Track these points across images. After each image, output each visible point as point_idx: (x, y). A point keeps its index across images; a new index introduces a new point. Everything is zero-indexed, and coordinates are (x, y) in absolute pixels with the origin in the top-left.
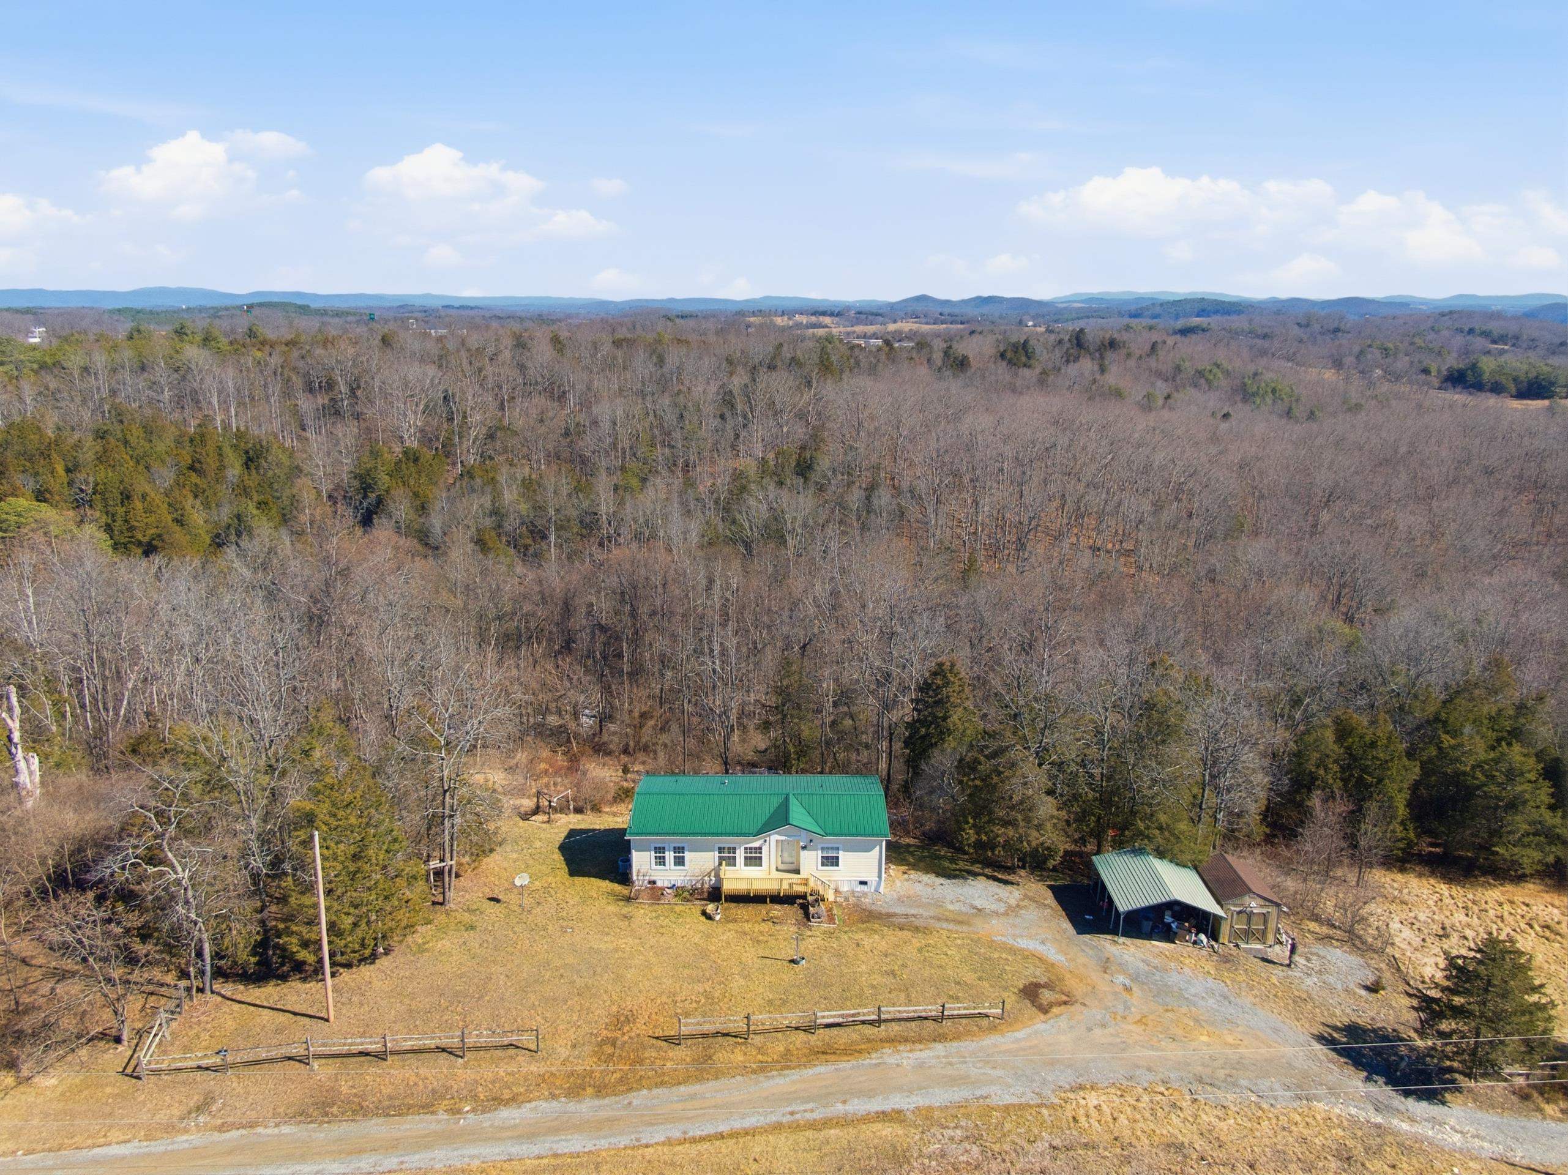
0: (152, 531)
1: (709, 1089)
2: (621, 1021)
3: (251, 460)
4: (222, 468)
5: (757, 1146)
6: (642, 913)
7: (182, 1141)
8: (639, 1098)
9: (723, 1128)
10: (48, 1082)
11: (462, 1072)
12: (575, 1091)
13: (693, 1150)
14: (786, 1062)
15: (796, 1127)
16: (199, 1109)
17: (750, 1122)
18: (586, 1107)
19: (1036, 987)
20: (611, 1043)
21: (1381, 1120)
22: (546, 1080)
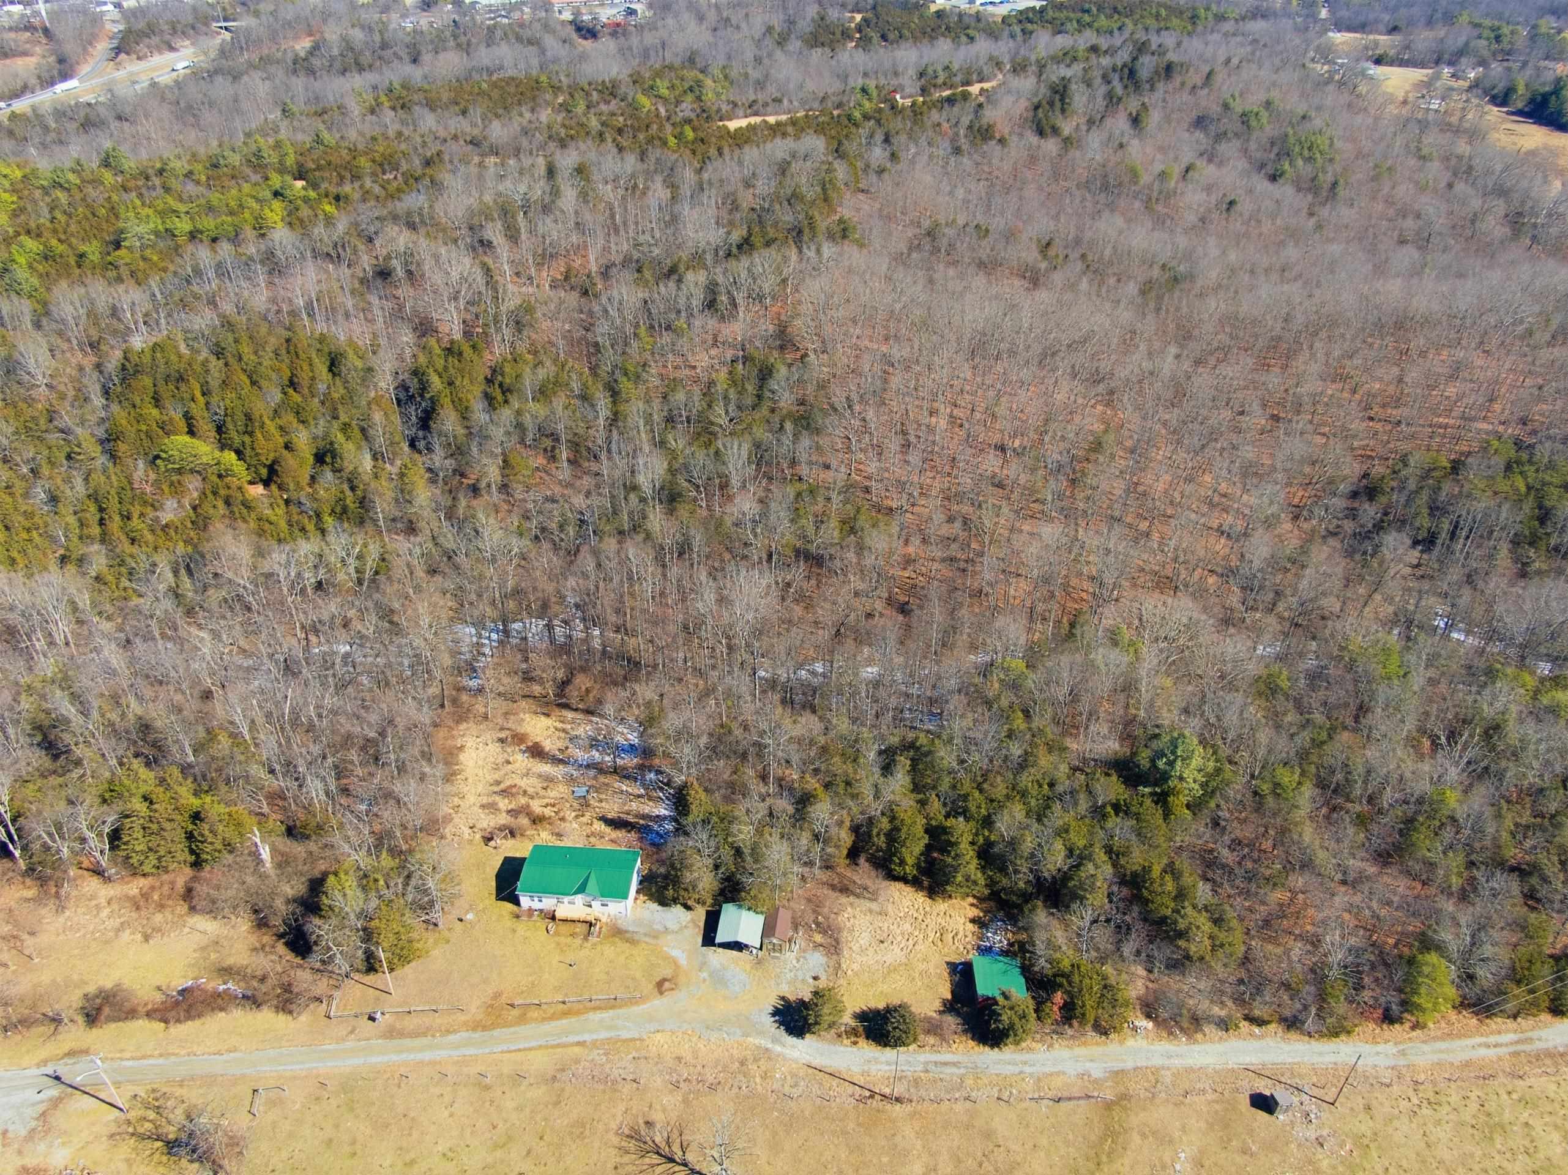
0: (271, 456)
1: (522, 1030)
2: (497, 995)
3: (334, 364)
4: (313, 379)
5: (531, 1055)
6: (522, 927)
7: (349, 1044)
8: (496, 1033)
9: (521, 1046)
10: (304, 1018)
11: (438, 1020)
12: (474, 1029)
13: (508, 1055)
14: (553, 1018)
15: (547, 1047)
16: (352, 1032)
17: (533, 1044)
18: (477, 1035)
19: (665, 980)
20: (491, 1006)
21: (770, 1046)
22: (465, 1023)
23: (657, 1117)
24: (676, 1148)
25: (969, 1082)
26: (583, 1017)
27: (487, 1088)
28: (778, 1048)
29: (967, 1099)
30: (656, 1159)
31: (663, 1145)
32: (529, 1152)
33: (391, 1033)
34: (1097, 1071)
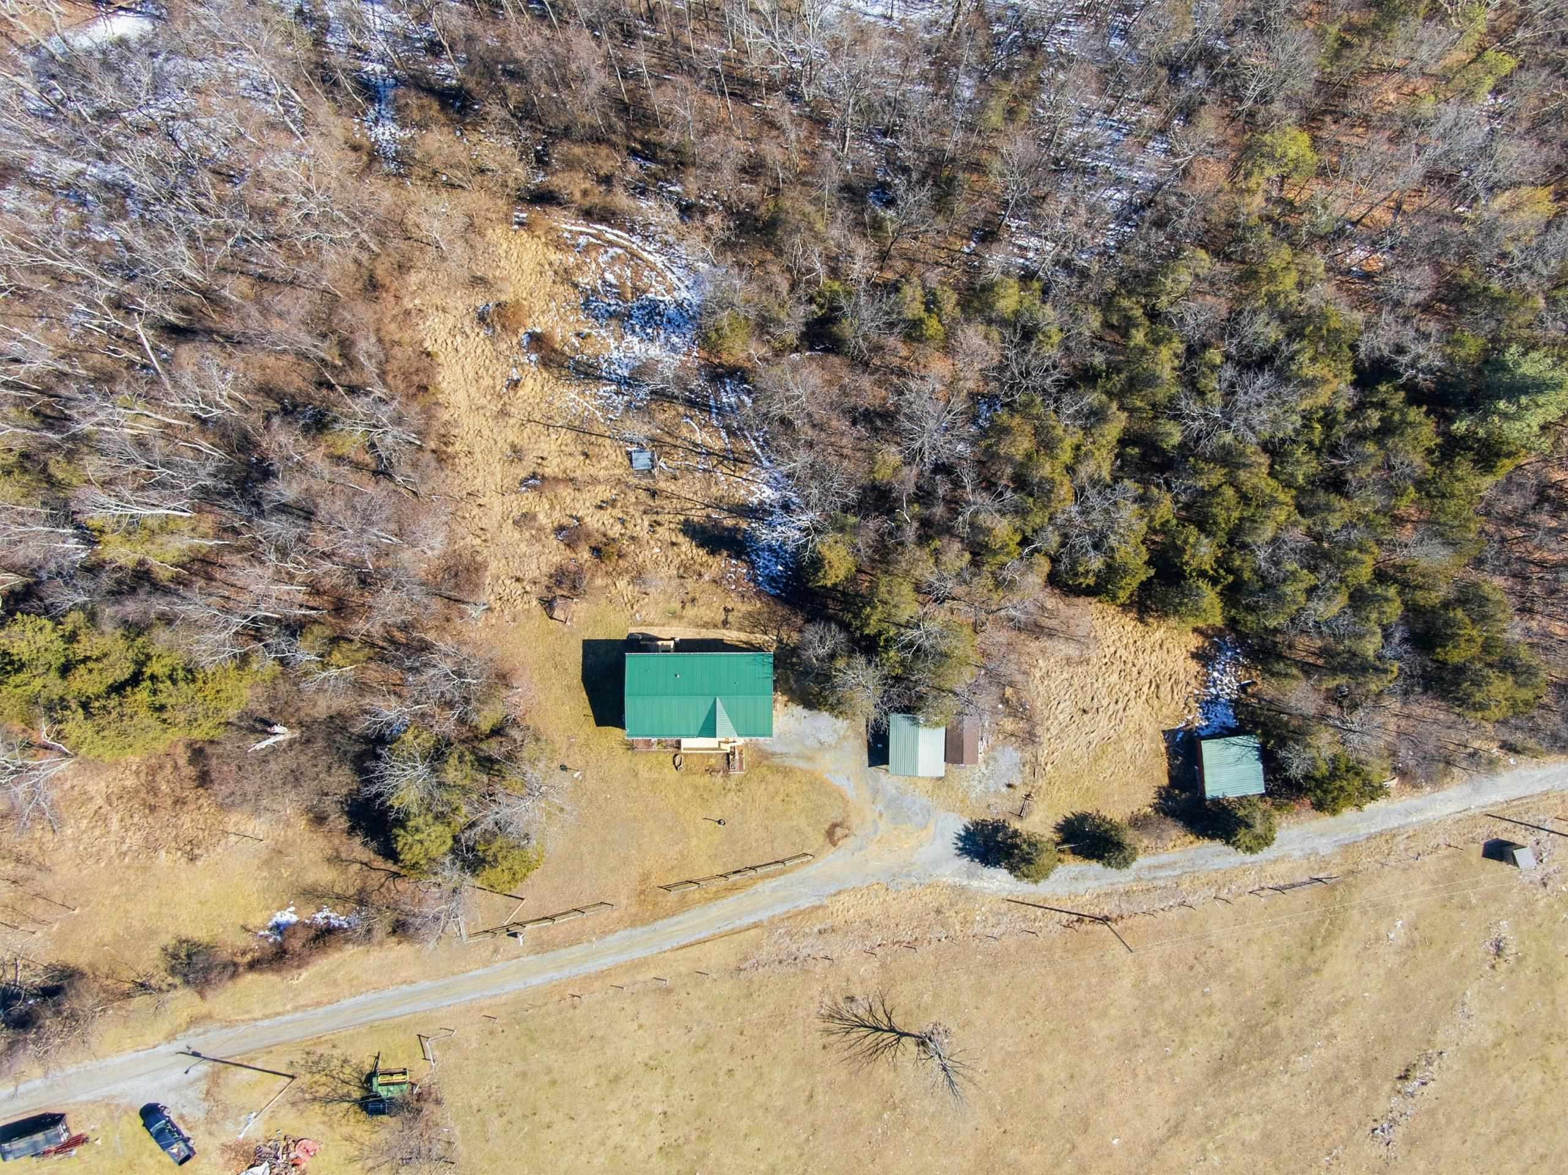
2: (645, 878)
5: (707, 948)
6: (642, 764)
7: (499, 966)
8: (658, 926)
11: (588, 923)
12: (633, 925)
13: (681, 953)
14: (717, 896)
15: (721, 936)
16: (496, 953)
17: (706, 934)
18: (639, 932)
19: (835, 826)
20: (643, 892)
21: (965, 883)
22: (620, 920)
23: (857, 991)
24: (880, 1015)
25: (1186, 885)
26: (751, 890)
27: (669, 991)
28: (975, 884)
29: (1182, 904)
30: (864, 1031)
31: (865, 1016)
32: (732, 1049)
33: (541, 947)
34: (1325, 847)
